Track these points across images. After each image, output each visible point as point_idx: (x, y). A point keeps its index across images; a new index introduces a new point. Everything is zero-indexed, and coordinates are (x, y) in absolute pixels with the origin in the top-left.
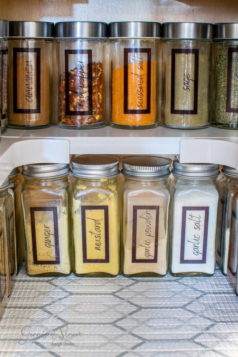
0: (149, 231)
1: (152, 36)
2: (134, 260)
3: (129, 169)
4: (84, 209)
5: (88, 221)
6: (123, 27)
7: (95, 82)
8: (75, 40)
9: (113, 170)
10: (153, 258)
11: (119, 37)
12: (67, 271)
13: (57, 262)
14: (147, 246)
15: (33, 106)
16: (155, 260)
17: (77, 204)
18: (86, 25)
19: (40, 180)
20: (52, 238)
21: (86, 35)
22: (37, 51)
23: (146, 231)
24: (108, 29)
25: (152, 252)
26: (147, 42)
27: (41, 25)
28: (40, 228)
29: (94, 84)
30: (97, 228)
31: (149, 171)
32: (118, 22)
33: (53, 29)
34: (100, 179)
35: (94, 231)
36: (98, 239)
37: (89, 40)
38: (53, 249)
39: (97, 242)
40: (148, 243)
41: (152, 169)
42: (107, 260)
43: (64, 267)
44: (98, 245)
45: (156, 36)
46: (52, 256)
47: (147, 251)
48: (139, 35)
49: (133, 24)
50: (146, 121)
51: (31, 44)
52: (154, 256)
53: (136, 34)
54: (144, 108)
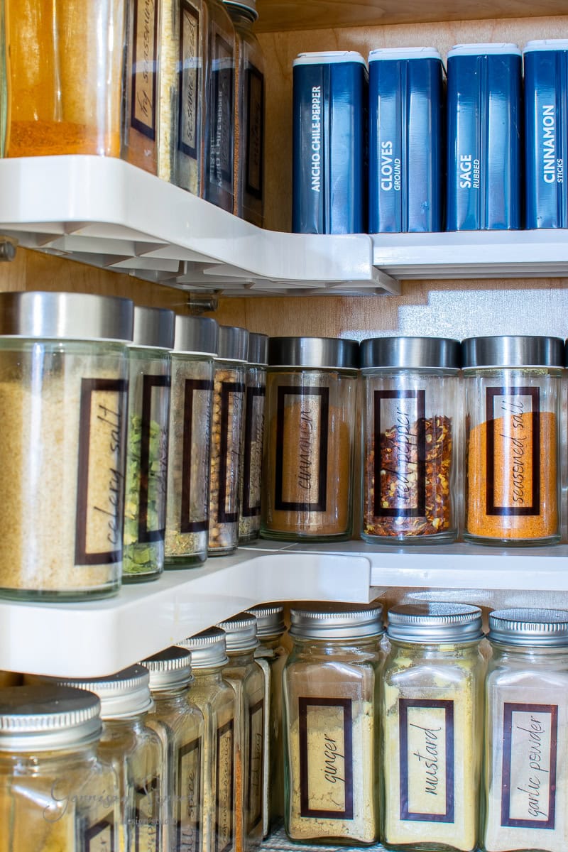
0: (537, 759)
1: (543, 362)
2: (507, 821)
3: (500, 629)
4: (404, 705)
5: (411, 731)
6: (486, 347)
7: (431, 453)
8: (396, 371)
9: (468, 629)
10: (546, 818)
11: (479, 365)
12: (368, 836)
13: (348, 814)
14: (533, 791)
15: (313, 498)
16: (550, 824)
17: (391, 696)
18: (417, 345)
19: (321, 644)
20: (340, 763)
21: (416, 362)
22: (324, 393)
23: (530, 758)
24: (459, 352)
25: (544, 805)
26: (534, 375)
27: (332, 344)
28: (315, 739)
29: (429, 457)
30: (431, 746)
31: (537, 632)
32: (477, 338)
33: (356, 352)
34: (438, 645)
35: (424, 753)
36: (431, 770)
37: (422, 373)
38: (342, 785)
39: (430, 776)
40: (536, 786)
41: (542, 628)
42: (448, 817)
43: (361, 826)
44: (430, 783)
45: (552, 364)
46: (338, 803)
47: (533, 802)
48: (518, 362)
49: (506, 341)
50: (531, 531)
51: (312, 380)
52: (547, 812)
53: (512, 360)
54: (528, 503)
